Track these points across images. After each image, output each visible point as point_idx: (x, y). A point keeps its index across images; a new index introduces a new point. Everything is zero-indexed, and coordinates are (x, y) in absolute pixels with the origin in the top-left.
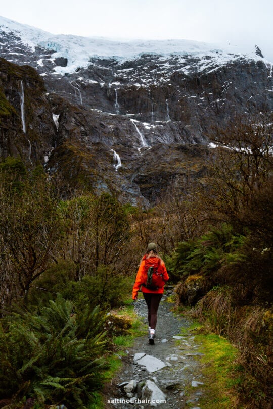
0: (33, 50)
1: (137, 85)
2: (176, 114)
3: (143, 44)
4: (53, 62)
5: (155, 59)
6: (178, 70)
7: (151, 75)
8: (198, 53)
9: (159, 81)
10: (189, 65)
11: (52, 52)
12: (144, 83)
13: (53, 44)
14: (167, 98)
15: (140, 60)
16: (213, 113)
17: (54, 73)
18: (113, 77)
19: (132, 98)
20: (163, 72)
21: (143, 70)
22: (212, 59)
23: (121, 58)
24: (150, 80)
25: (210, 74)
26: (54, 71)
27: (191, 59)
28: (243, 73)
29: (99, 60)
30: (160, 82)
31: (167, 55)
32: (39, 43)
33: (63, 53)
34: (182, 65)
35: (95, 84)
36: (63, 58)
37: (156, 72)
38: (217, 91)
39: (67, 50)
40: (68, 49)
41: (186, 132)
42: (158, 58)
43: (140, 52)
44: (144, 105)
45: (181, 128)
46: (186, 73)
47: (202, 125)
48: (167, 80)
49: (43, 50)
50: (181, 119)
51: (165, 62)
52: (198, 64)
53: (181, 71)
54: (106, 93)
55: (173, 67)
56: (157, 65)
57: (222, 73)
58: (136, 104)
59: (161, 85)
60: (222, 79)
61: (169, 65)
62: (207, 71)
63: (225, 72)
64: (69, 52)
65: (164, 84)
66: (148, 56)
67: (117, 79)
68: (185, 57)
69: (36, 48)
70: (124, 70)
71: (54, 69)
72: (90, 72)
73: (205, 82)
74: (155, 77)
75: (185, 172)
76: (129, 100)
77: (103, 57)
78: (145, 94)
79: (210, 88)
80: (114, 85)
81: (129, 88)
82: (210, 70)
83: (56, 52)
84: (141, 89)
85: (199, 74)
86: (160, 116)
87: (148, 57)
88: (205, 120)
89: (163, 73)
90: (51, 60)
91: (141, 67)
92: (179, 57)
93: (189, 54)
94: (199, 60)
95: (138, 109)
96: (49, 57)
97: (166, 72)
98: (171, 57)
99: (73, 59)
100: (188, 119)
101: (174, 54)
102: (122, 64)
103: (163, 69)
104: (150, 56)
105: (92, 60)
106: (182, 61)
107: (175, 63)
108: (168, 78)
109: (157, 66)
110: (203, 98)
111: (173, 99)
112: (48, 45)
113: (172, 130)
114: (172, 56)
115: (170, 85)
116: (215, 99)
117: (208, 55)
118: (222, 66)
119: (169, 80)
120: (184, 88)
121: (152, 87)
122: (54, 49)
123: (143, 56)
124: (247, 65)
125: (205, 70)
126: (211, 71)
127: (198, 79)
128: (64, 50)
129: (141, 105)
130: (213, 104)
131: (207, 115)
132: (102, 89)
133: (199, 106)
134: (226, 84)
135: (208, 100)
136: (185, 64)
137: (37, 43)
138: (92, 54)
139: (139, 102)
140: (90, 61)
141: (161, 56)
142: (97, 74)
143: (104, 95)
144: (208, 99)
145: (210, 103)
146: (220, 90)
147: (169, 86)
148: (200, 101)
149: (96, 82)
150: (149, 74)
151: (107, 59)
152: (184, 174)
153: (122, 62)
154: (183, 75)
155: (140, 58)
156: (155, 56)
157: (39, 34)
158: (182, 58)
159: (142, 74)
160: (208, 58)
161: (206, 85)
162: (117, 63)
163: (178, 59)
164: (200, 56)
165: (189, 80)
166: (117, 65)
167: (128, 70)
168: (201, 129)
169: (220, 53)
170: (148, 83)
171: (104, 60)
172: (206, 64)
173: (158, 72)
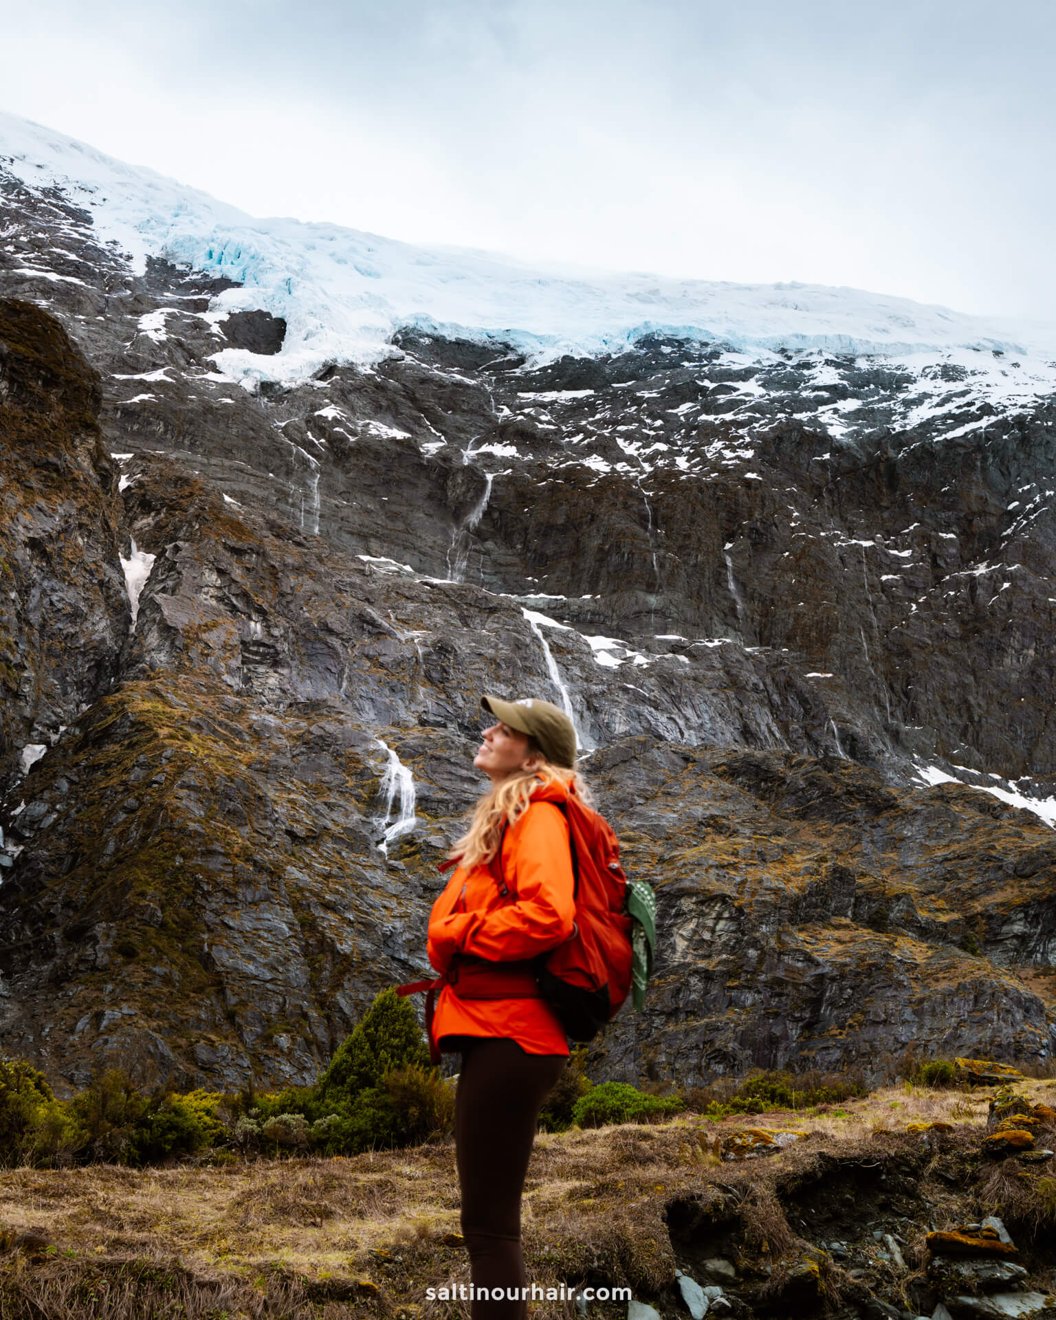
0: (139, 269)
1: (596, 463)
2: (765, 614)
3: (655, 292)
4: (215, 329)
5: (701, 357)
6: (803, 416)
7: (672, 425)
8: (909, 349)
9: (702, 454)
10: (855, 395)
11: (224, 283)
12: (631, 460)
13: (231, 250)
14: (730, 537)
15: (629, 357)
16: (953, 628)
17: (211, 376)
18: (490, 419)
19: (561, 520)
20: (729, 417)
21: (638, 401)
22: (970, 380)
23: (540, 339)
24: (662, 447)
25: (950, 442)
26: (214, 368)
27: (869, 373)
29: (438, 341)
30: (705, 461)
31: (759, 344)
32: (169, 241)
33: (270, 291)
34: (825, 394)
35: (394, 440)
36: (268, 314)
37: (698, 413)
38: (978, 524)
39: (288, 282)
40: (295, 279)
41: (803, 701)
42: (716, 355)
43: (638, 322)
44: (615, 559)
45: (782, 679)
46: (837, 431)
47: (890, 675)
48: (740, 453)
49: (183, 275)
50: (789, 639)
51: (745, 375)
52: (902, 396)
53: (814, 421)
54: (443, 489)
55: (780, 400)
56: (706, 383)
57: (1011, 445)
58: (578, 551)
59: (707, 474)
60: (1005, 474)
61: (763, 391)
62: (940, 432)
63: (1023, 441)
64: (295, 293)
65: (724, 471)
66: (669, 342)
67: (503, 433)
68: (844, 363)
69: (150, 262)
70: (549, 396)
71: (216, 357)
72: (379, 387)
73: (924, 477)
74: (687, 436)
75: (728, 890)
76: (547, 530)
77: (457, 327)
78: (626, 506)
79: (946, 508)
80: (490, 455)
81: (555, 474)
82: (952, 428)
83: (239, 285)
84: (611, 480)
85: (901, 440)
86: (689, 614)
87: (666, 350)
88: (906, 654)
89: (724, 423)
90: (207, 317)
91: (629, 391)
92: (812, 359)
93: (861, 350)
94: (909, 380)
95: (585, 576)
96: (203, 306)
97: (741, 417)
98: (778, 358)
99: (312, 323)
100: (825, 642)
101: (792, 345)
102: (544, 369)
103: (732, 406)
104: (681, 344)
105: (406, 339)
106: (829, 376)
107: (793, 382)
108: (746, 447)
109: (703, 390)
110: (906, 554)
111: (760, 542)
112: (210, 255)
113: (734, 683)
114: (783, 351)
115: (750, 475)
116: (966, 561)
117: (952, 362)
118: (1013, 412)
119: (749, 454)
120: (819, 496)
121: (665, 479)
122: (234, 276)
123: (649, 342)
125: (928, 425)
126: (959, 432)
127: (891, 465)
128: (274, 279)
129: (603, 556)
130: (956, 584)
131: (922, 634)
132: (423, 467)
133: (885, 587)
134: (1025, 498)
135: (935, 564)
136: (837, 393)
137: (161, 244)
138: (405, 315)
139: (596, 542)
140: (395, 342)
141: (730, 350)
142: (413, 400)
143: (430, 497)
144: (934, 558)
145: (938, 579)
146: (993, 520)
147: (748, 483)
148: (895, 565)
149: (400, 435)
150: (659, 423)
151: (477, 338)
152: (723, 899)
153: (543, 358)
154: (822, 440)
155: (629, 348)
156: (705, 344)
157: (180, 207)
158: (828, 363)
159: (626, 420)
160: (950, 373)
161: (928, 491)
162: (522, 360)
163: (808, 366)
164: (913, 365)
165: (845, 463)
166: (518, 372)
167: (566, 396)
168: (885, 697)
170: (651, 459)
171: (460, 344)
172: (936, 400)
173: (704, 417)
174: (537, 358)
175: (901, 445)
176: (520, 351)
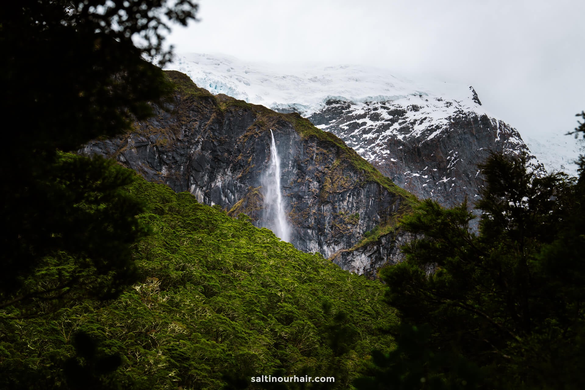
15: (328, 110)
20: (371, 136)
23: (305, 107)
25: (432, 140)
27: (393, 110)
28: (466, 136)
30: (378, 155)
31: (360, 101)
37: (362, 134)
38: (442, 165)
42: (349, 107)
46: (400, 137)
48: (386, 151)
51: (364, 116)
52: (407, 120)
53: (393, 134)
55: (379, 126)
57: (446, 139)
59: (381, 160)
60: (445, 148)
61: (373, 123)
62: (428, 136)
63: (449, 137)
65: (386, 159)
66: (335, 102)
68: (384, 106)
73: (426, 152)
77: (282, 105)
79: (433, 161)
82: (430, 134)
85: (419, 140)
87: (336, 105)
89: (372, 138)
92: (376, 106)
94: (405, 112)
98: (367, 107)
101: (368, 100)
103: (370, 130)
104: (338, 102)
106: (385, 114)
107: (377, 117)
108: (386, 149)
109: (358, 124)
110: (426, 177)
114: (366, 103)
115: (393, 160)
116: (440, 178)
117: (412, 102)
118: (444, 127)
119: (388, 152)
123: (329, 103)
124: (469, 123)
125: (423, 133)
127: (418, 149)
130: (440, 185)
133: (424, 188)
134: (451, 155)
135: (434, 180)
136: (393, 121)
141: (353, 104)
144: (433, 177)
145: (435, 184)
146: (445, 163)
147: (393, 163)
148: (425, 181)
150: (355, 139)
153: (308, 113)
154: (398, 142)
155: (325, 106)
158: (381, 107)
160: (415, 108)
161: (428, 156)
163: (377, 109)
164: (404, 108)
165: (406, 149)
169: (425, 97)
172: (419, 122)
173: (364, 136)
174: (305, 113)
175: (419, 142)
176: (299, 111)
